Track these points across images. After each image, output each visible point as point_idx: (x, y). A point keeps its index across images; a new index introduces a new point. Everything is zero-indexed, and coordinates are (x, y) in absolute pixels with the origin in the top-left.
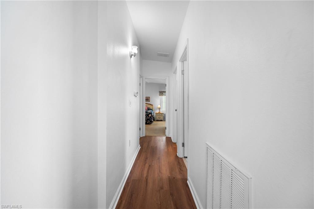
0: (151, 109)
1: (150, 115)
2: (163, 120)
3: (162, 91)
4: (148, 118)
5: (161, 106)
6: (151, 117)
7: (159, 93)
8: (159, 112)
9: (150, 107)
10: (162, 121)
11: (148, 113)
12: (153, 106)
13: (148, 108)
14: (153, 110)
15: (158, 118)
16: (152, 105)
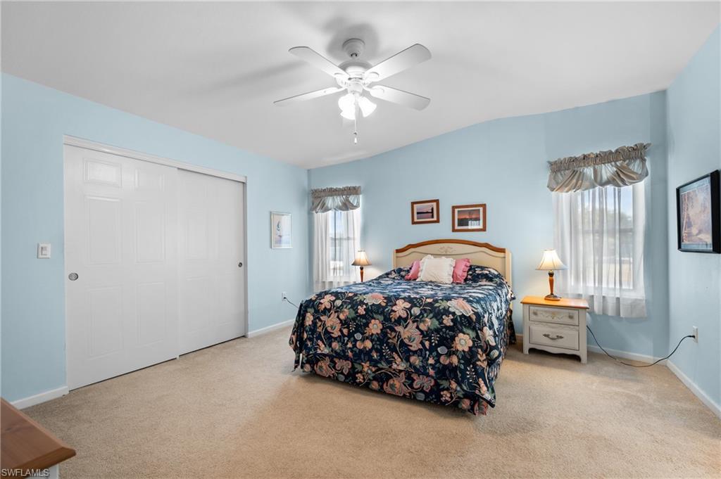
0: (489, 278)
1: (464, 342)
2: (584, 357)
3: (575, 160)
4: (444, 360)
5: (563, 260)
6: (472, 352)
7: (548, 173)
8: (551, 296)
9: (491, 262)
10: (576, 358)
11: (447, 321)
12: (509, 255)
13: (471, 268)
14: (508, 279)
15: (546, 340)
16: (503, 251)
